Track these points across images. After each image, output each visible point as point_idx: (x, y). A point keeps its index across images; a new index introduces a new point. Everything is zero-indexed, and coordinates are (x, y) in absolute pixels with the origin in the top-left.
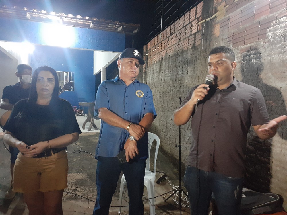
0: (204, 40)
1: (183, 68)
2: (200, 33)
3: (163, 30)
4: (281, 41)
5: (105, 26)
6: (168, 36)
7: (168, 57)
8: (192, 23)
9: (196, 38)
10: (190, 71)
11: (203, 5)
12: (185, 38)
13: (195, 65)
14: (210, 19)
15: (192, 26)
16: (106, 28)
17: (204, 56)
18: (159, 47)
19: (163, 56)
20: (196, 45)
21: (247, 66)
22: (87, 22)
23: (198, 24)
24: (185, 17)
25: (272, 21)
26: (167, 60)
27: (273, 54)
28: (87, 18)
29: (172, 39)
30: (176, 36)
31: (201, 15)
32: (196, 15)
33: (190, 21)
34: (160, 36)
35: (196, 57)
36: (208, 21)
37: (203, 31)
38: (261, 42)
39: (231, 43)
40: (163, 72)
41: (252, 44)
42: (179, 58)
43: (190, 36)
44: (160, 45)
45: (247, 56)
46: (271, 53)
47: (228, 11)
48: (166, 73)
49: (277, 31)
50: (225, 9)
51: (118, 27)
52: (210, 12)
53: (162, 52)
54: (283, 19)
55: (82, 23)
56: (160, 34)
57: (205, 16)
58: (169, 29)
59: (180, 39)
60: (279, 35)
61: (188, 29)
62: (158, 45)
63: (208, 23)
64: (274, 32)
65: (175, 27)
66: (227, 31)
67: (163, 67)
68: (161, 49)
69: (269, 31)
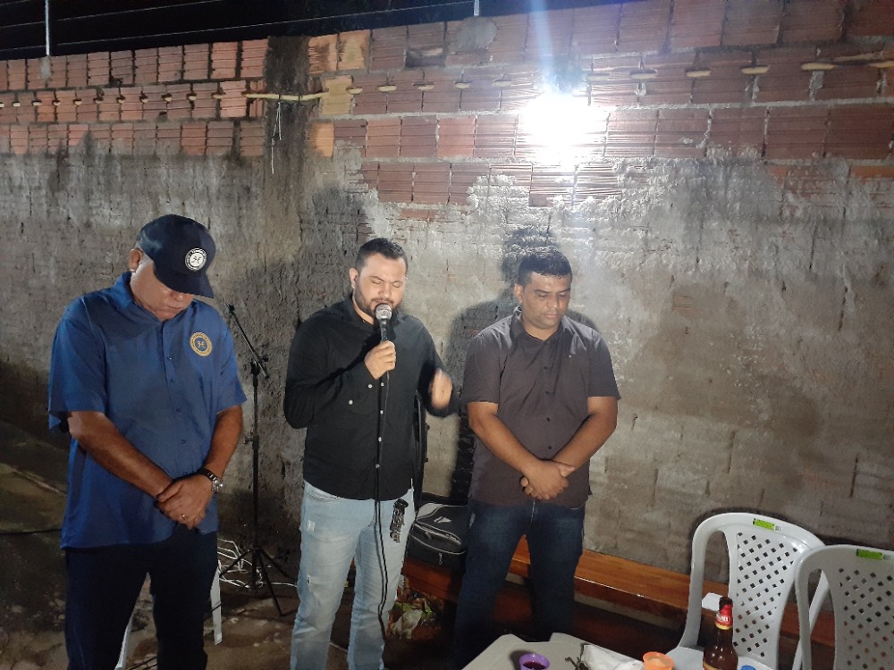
0: (278, 152)
2: (257, 125)
3: (59, 52)
4: (499, 220)
6: (96, 82)
7: (100, 151)
9: (242, 134)
11: (269, 50)
12: (191, 120)
14: (295, 98)
15: (220, 92)
17: (279, 195)
18: (39, 101)
19: (72, 143)
20: (243, 155)
23: (250, 96)
24: (184, 53)
25: (480, 174)
26: (98, 161)
27: (483, 240)
29: (118, 99)
30: (142, 98)
31: (261, 75)
32: (239, 67)
33: (213, 77)
34: (43, 66)
36: (289, 104)
37: (271, 126)
38: (456, 209)
39: (375, 189)
40: (78, 196)
41: (433, 207)
42: (163, 170)
43: (213, 120)
44: (45, 96)
45: (419, 229)
46: (478, 237)
47: (359, 105)
48: (93, 204)
49: (491, 198)
50: (350, 95)
52: (296, 82)
53: (59, 127)
54: (504, 178)
56: (44, 59)
57: (277, 83)
58: (98, 59)
59: (161, 114)
60: (496, 206)
61: (200, 96)
62: (35, 94)
63: (289, 109)
64: (485, 198)
65: (134, 68)
66: (358, 154)
67: (75, 181)
68: (56, 114)
69: (474, 192)
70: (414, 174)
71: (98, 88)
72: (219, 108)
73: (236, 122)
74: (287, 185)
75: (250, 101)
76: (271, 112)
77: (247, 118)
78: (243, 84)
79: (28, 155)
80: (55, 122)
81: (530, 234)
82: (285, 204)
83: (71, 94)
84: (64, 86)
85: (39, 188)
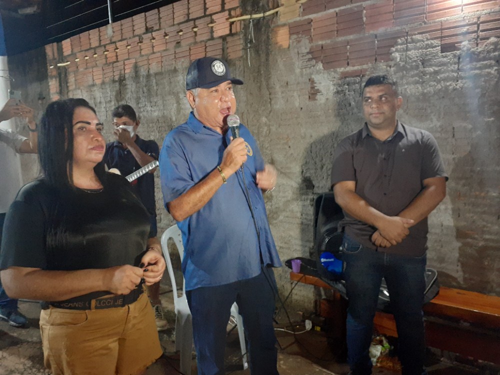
0: (252, 51)
2: (237, 37)
3: (116, 20)
6: (137, 32)
7: (143, 73)
8: (214, 17)
9: (228, 45)
12: (196, 43)
14: (261, 15)
15: (213, 22)
17: (254, 79)
18: (107, 51)
19: (127, 71)
20: (229, 58)
23: (232, 20)
24: (189, 3)
25: (399, 37)
26: (142, 79)
29: (151, 40)
30: (165, 36)
31: (238, 5)
32: (224, 3)
33: (208, 13)
34: (108, 29)
36: (258, 19)
38: (382, 65)
39: (320, 62)
41: (365, 67)
43: (209, 40)
44: (110, 47)
45: (355, 83)
47: (306, 10)
49: (409, 53)
50: (299, 5)
52: (261, 4)
53: (119, 64)
54: (419, 37)
56: (109, 26)
57: (249, 8)
58: (138, 19)
59: (177, 43)
60: (414, 58)
61: (200, 27)
62: (105, 47)
63: (257, 23)
64: (404, 54)
65: (160, 18)
66: (307, 41)
67: (130, 93)
68: (117, 56)
69: (396, 51)
70: (349, 47)
71: (140, 36)
72: (212, 32)
73: (224, 38)
74: (259, 72)
75: (232, 24)
76: (246, 27)
77: (231, 34)
78: (227, 13)
79: (103, 83)
80: (117, 61)
81: (443, 73)
82: (259, 84)
83: (125, 42)
84: (120, 39)
85: (110, 101)
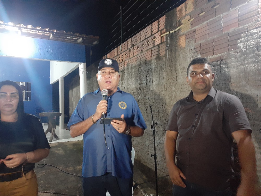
0: (169, 51)
1: (147, 77)
2: (163, 44)
3: (123, 42)
4: (254, 51)
5: (65, 37)
6: (129, 47)
7: (130, 66)
8: (155, 35)
9: (160, 49)
10: (155, 80)
11: (166, 19)
12: (148, 49)
13: (160, 74)
14: (174, 31)
15: (155, 38)
16: (66, 40)
17: (169, 66)
18: (120, 57)
19: (125, 66)
20: (160, 56)
21: (218, 75)
22: (47, 33)
23: (162, 36)
24: (146, 30)
25: (242, 33)
26: (130, 69)
27: (247, 63)
28: (47, 30)
29: (133, 50)
30: (138, 48)
31: (164, 27)
32: (159, 28)
33: (153, 34)
34: (120, 47)
35: (161, 67)
36: (172, 33)
37: (167, 43)
38: (232, 52)
39: (199, 54)
40: (126, 81)
41: (223, 54)
42: (142, 68)
43: (153, 47)
44: (121, 55)
45: (217, 65)
46: (244, 62)
47: (193, 24)
48: (129, 82)
49: (249, 42)
50: (190, 22)
51: (78, 39)
52: (173, 25)
53: (123, 63)
54: (254, 31)
55: (41, 34)
56: (121, 45)
57: (168, 28)
58: (129, 41)
59: (142, 50)
60: (251, 45)
61: (150, 41)
66: (193, 42)
68: (122, 59)
69: (240, 42)
70: (214, 43)
71: (129, 49)
72: (154, 43)
73: (158, 45)
76: (167, 38)
77: (161, 43)
78: (160, 32)
82: (171, 69)
84: (124, 51)
